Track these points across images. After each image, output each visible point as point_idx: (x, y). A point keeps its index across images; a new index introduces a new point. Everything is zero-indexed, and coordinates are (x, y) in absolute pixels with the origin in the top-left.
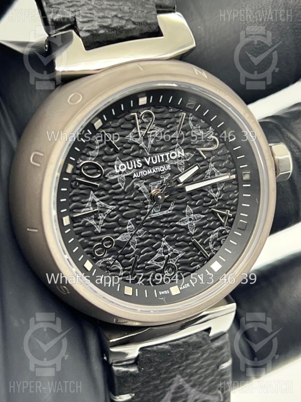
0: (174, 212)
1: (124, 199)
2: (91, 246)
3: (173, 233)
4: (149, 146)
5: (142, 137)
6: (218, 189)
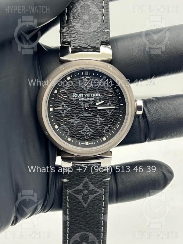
0: (92, 116)
1: (74, 107)
2: (59, 121)
3: (90, 123)
4: (87, 90)
5: (85, 87)
6: (111, 111)
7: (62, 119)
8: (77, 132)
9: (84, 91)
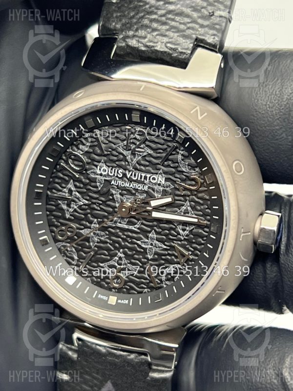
0: (139, 231)
1: (98, 199)
2: (57, 227)
3: (130, 249)
4: (134, 162)
5: (130, 152)
7: (62, 225)
8: (95, 265)
9: (127, 163)
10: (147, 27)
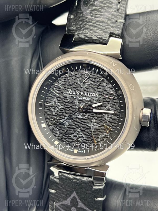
0: (87, 119)
1: (68, 105)
2: (49, 119)
3: (83, 127)
4: (84, 87)
5: (82, 83)
6: (109, 116)
7: (52, 118)
8: (67, 136)
9: (81, 88)
10: (88, 29)
